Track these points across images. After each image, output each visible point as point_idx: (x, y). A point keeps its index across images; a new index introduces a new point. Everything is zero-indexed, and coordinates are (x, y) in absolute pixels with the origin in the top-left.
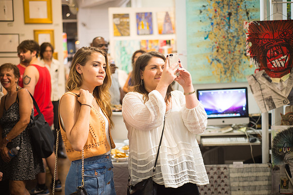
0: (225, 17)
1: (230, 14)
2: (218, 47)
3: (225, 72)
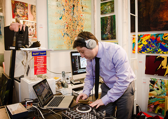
0: (71, 7)
2: (67, 26)
3: (72, 42)
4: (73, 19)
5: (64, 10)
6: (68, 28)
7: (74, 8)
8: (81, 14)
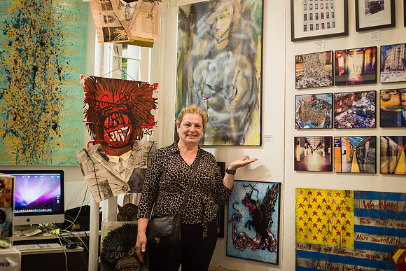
0: (28, 72)
1: (35, 69)
2: (15, 113)
3: (25, 150)
4: (32, 99)
5: (9, 79)
6: (19, 118)
7: (37, 73)
8: (55, 86)
